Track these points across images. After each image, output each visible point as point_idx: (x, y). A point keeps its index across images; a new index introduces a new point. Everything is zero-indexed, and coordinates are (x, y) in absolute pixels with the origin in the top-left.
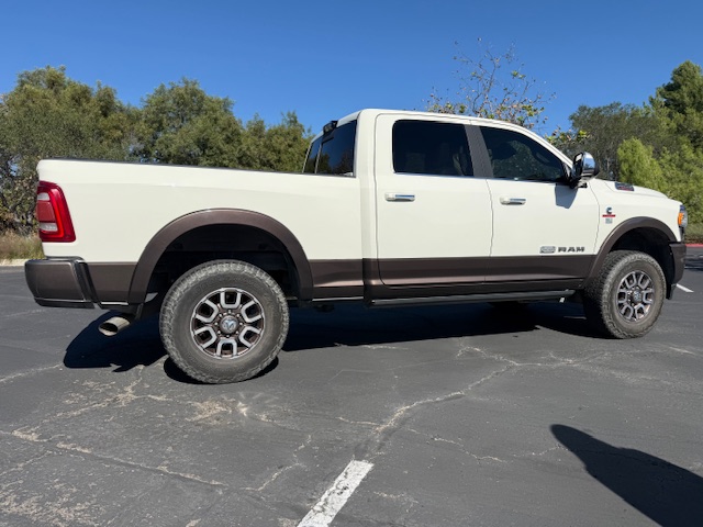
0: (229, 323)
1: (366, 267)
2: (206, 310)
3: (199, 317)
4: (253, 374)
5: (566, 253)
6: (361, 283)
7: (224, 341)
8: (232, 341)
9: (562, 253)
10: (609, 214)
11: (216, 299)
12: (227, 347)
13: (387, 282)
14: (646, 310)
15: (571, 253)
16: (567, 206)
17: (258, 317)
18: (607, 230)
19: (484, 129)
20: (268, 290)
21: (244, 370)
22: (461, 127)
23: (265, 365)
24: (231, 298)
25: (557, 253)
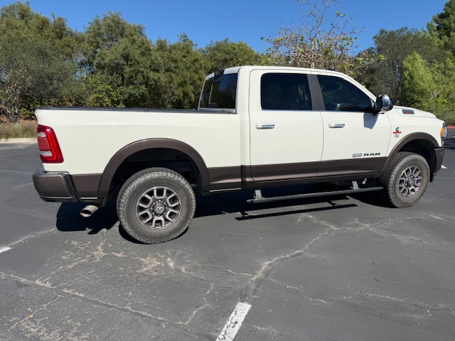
0: (159, 208)
1: (243, 171)
2: (145, 201)
3: (141, 205)
4: (175, 237)
5: (369, 157)
6: (239, 180)
7: (156, 218)
8: (161, 218)
9: (366, 157)
10: (397, 132)
11: (151, 194)
12: (159, 222)
13: (256, 179)
14: (416, 189)
15: (372, 156)
16: (371, 128)
17: (177, 204)
18: (395, 141)
19: (319, 77)
20: (182, 187)
21: (169, 235)
22: (305, 76)
23: (182, 232)
24: (160, 192)
25: (363, 157)
